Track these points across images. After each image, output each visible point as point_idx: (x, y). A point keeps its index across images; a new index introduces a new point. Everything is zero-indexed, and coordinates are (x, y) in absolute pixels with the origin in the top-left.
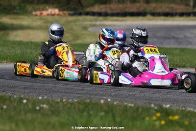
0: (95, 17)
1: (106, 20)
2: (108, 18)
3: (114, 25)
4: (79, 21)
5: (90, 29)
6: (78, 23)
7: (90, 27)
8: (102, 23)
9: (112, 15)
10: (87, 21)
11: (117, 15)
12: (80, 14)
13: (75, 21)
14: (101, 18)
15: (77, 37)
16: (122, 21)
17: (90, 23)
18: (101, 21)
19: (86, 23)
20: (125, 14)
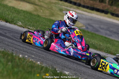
0: (71, 5)
1: (78, 8)
2: (80, 8)
3: (83, 14)
4: (59, 4)
5: (64, 12)
6: (57, 5)
7: (65, 10)
9: (84, 7)
10: (64, 6)
11: (87, 7)
13: (55, 3)
14: (75, 6)
15: (53, 15)
16: (89, 12)
17: (66, 8)
18: (74, 8)
19: (63, 7)
20: (93, 9)
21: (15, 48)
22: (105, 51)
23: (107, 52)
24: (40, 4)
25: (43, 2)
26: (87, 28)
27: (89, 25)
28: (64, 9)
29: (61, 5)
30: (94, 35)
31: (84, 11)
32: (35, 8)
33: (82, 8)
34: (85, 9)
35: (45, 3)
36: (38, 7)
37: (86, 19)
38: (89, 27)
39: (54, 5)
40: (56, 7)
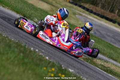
0: (84, 10)
1: (90, 14)
2: (92, 14)
3: (93, 20)
4: (73, 8)
5: (77, 16)
6: (71, 9)
8: (86, 15)
9: (95, 14)
11: (98, 15)
12: (76, 5)
13: (70, 7)
14: (87, 12)
16: (98, 19)
17: (79, 12)
19: (77, 11)
20: (102, 17)
21: (28, 41)
22: (107, 56)
23: (109, 58)
24: (56, 5)
25: (59, 4)
26: (95, 33)
27: (97, 30)
28: (77, 13)
29: (75, 9)
30: (100, 41)
31: (95, 18)
32: (52, 8)
33: (94, 15)
34: (96, 16)
35: (61, 5)
36: (54, 8)
37: (96, 25)
38: (97, 32)
39: (69, 8)
40: (70, 10)
